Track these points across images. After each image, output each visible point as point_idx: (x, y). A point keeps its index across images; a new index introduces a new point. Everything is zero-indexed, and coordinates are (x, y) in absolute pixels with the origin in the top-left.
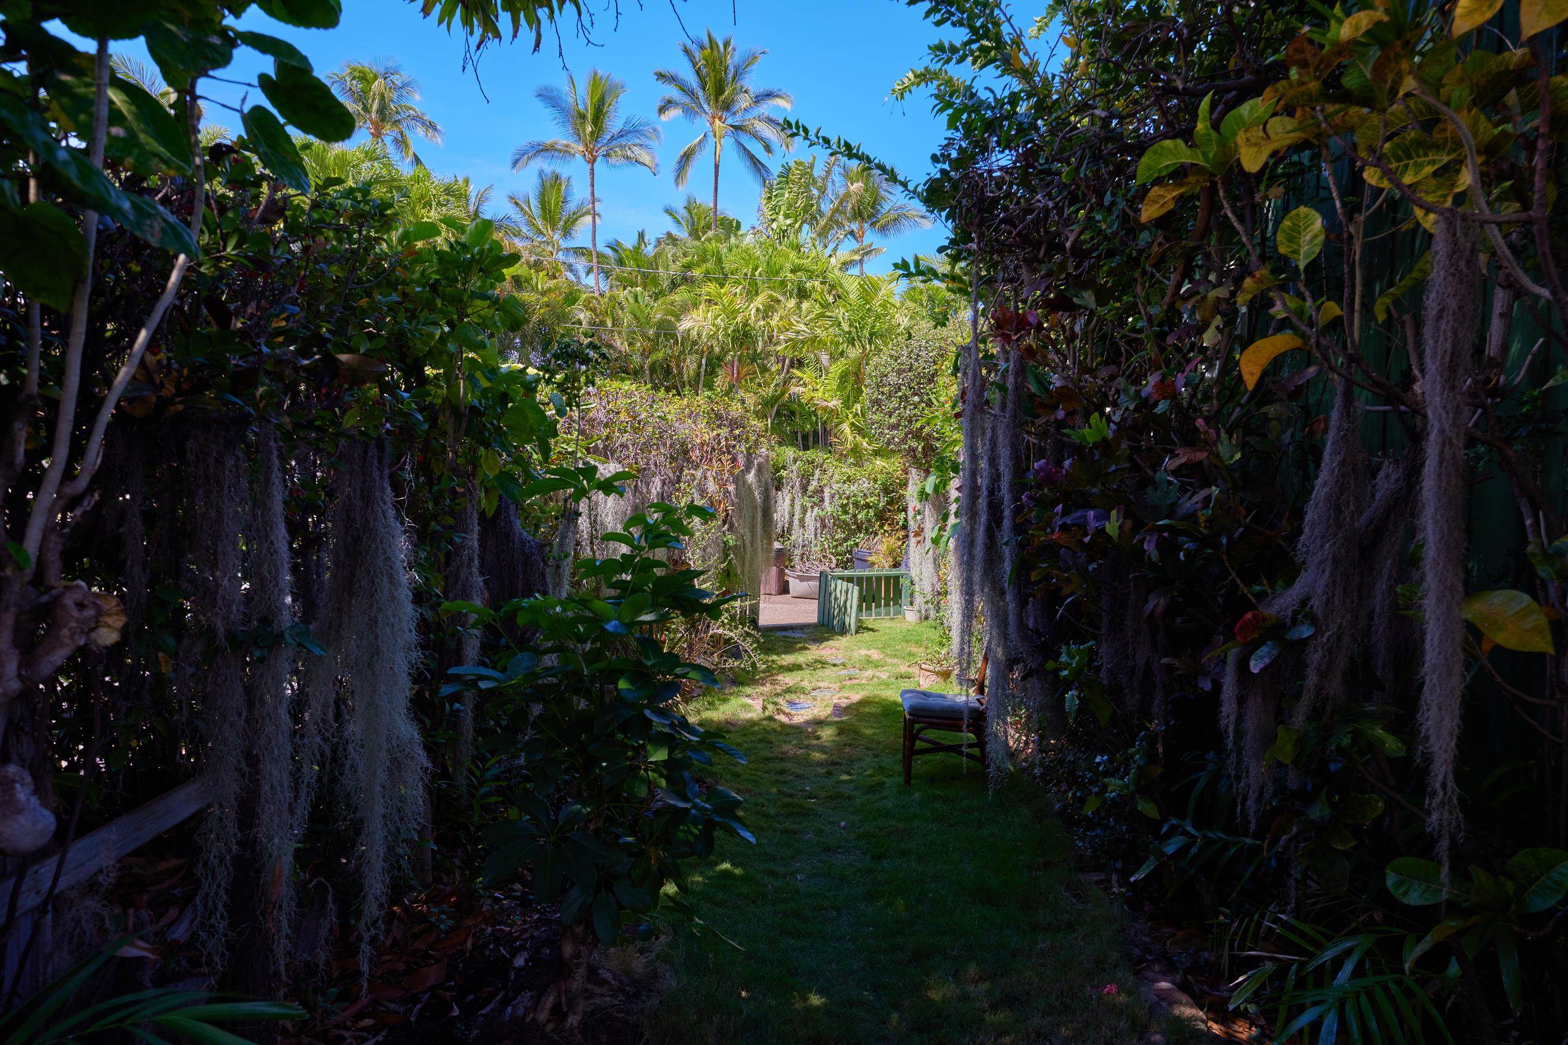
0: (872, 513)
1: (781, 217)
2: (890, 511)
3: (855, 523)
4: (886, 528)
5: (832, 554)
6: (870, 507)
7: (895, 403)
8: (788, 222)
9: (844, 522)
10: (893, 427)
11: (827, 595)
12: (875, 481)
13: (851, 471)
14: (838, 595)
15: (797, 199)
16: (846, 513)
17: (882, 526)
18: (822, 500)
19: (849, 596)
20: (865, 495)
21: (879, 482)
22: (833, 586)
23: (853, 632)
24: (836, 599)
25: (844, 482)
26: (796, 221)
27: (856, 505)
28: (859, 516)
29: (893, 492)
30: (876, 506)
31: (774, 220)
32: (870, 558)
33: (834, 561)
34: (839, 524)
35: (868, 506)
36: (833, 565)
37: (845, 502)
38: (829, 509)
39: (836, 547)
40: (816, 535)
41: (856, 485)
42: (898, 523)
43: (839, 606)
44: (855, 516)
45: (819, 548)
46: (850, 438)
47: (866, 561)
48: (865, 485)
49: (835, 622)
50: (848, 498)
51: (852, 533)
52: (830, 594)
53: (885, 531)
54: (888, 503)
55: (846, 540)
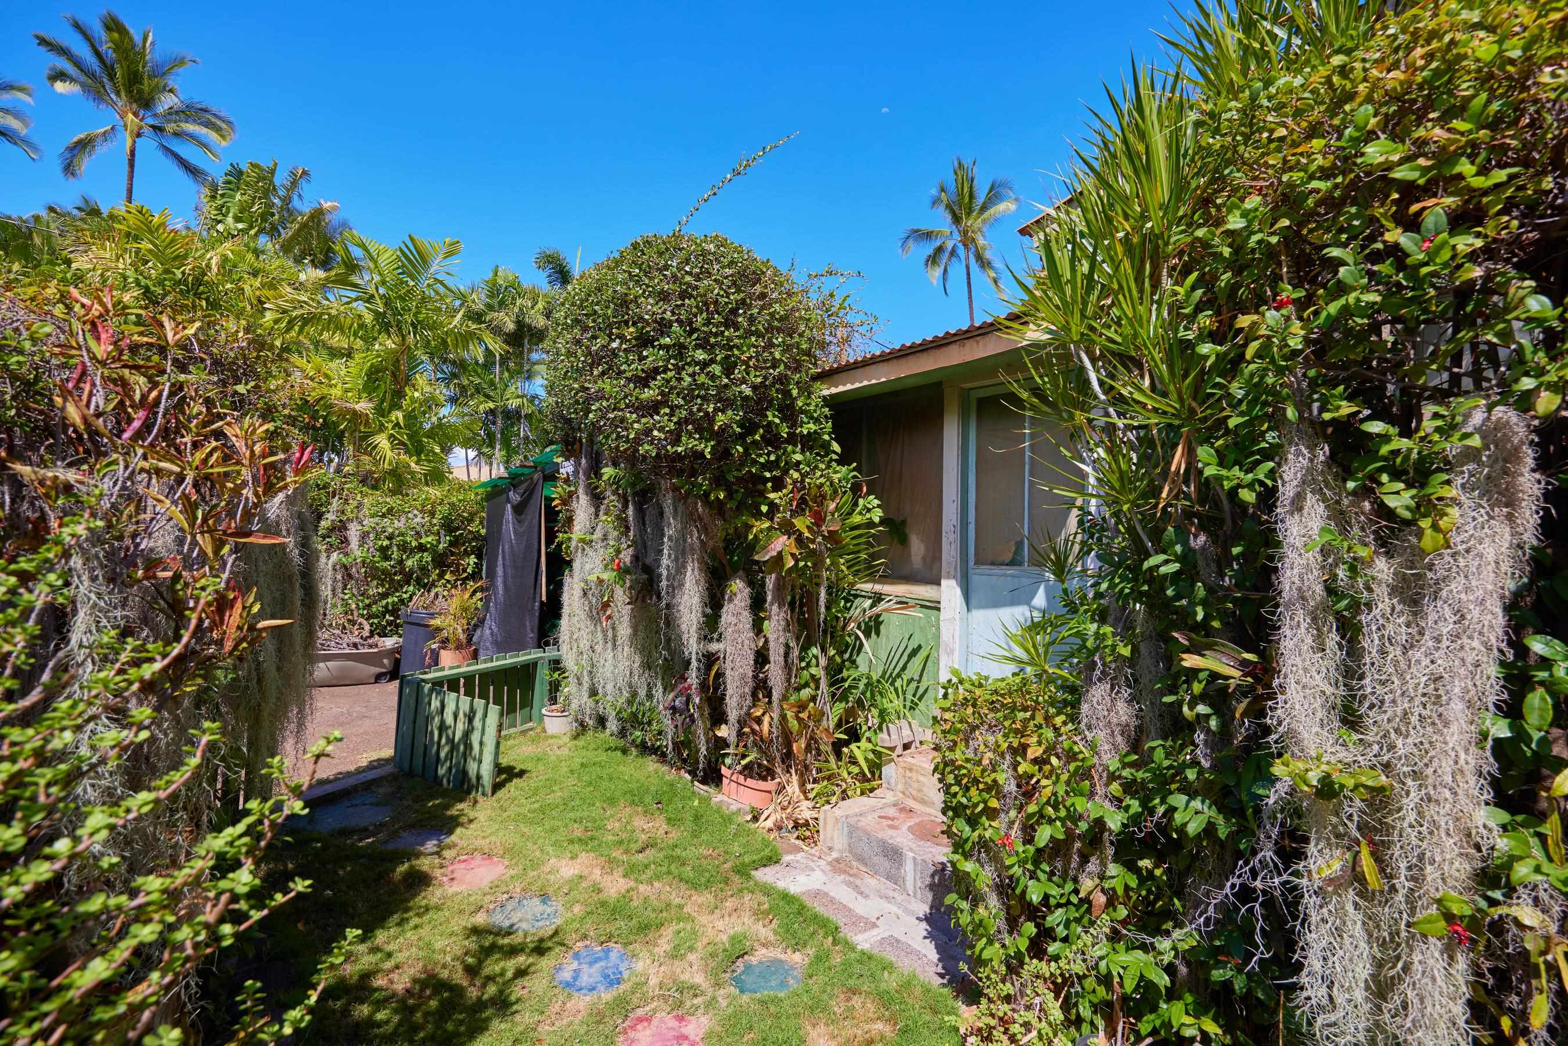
0: (427, 557)
1: (230, 220)
2: (453, 554)
3: (402, 572)
4: (447, 577)
5: (363, 616)
6: (426, 550)
7: (653, 357)
8: (240, 226)
9: (384, 571)
10: (653, 408)
11: (420, 721)
12: (432, 514)
13: (394, 501)
14: (449, 720)
15: (253, 204)
16: (386, 558)
17: (441, 576)
18: (345, 541)
19: (477, 723)
20: (418, 533)
21: (438, 516)
22: (435, 704)
23: (489, 790)
24: (443, 727)
25: (384, 516)
26: (251, 227)
27: (404, 547)
28: (409, 563)
29: (458, 529)
30: (433, 550)
31: (220, 222)
32: (432, 622)
33: (367, 627)
34: (374, 573)
35: (422, 548)
36: (366, 633)
37: (386, 543)
38: (358, 553)
39: (369, 606)
40: (334, 590)
41: (403, 519)
42: (465, 570)
43: (451, 741)
44: (401, 562)
45: (340, 609)
46: (389, 454)
47: (427, 626)
48: (418, 520)
49: (442, 771)
50: (390, 538)
51: (397, 587)
52: (428, 719)
53: (448, 581)
54: (451, 544)
55: (384, 596)
